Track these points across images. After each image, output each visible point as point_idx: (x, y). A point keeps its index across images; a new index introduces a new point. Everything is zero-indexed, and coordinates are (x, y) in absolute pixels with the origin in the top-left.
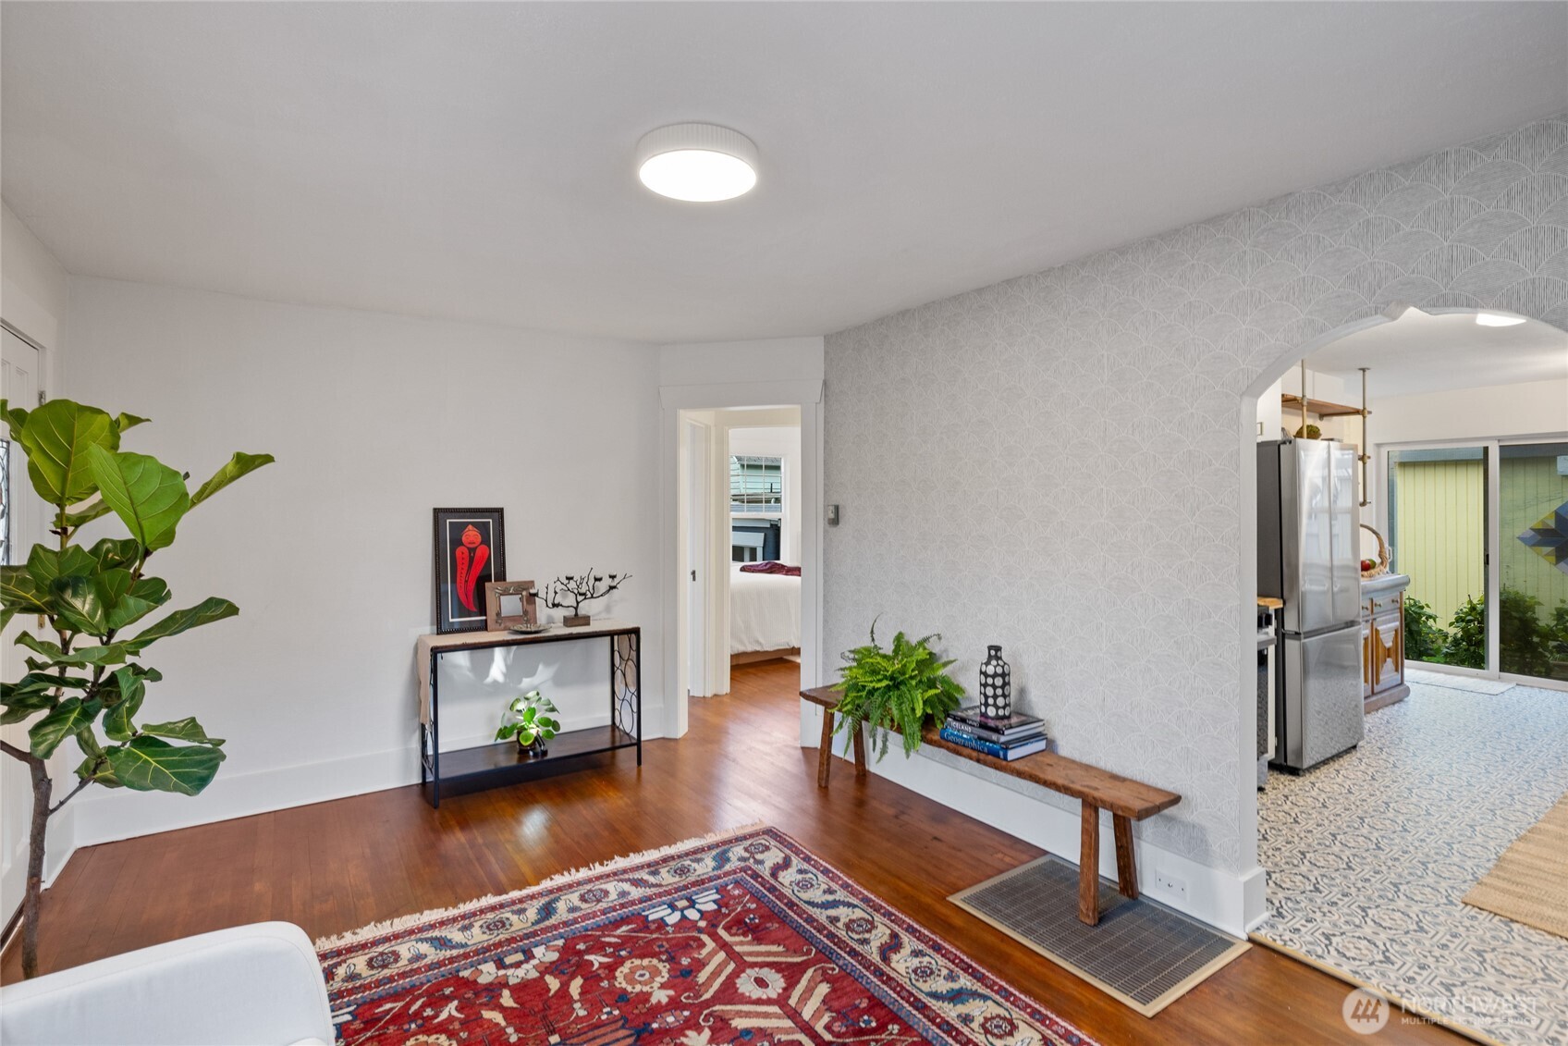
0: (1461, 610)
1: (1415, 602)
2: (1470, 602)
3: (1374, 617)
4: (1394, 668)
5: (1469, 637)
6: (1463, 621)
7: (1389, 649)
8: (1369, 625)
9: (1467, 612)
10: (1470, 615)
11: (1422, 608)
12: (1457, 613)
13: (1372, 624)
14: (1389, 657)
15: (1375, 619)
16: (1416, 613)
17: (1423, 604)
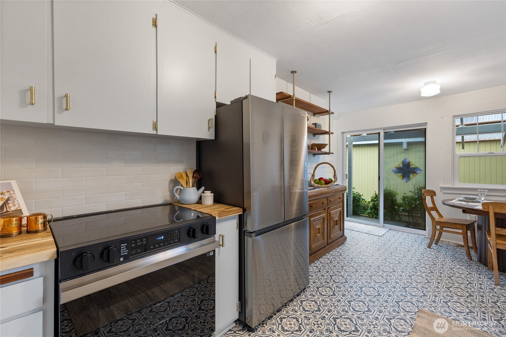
0: (373, 196)
1: (358, 194)
2: (376, 193)
3: (329, 207)
4: (339, 229)
5: (375, 207)
6: (373, 201)
7: (336, 221)
8: (326, 211)
9: (374, 198)
10: (375, 199)
11: (360, 196)
12: (372, 198)
13: (328, 210)
14: (336, 224)
15: (329, 208)
16: (358, 198)
17: (361, 194)
